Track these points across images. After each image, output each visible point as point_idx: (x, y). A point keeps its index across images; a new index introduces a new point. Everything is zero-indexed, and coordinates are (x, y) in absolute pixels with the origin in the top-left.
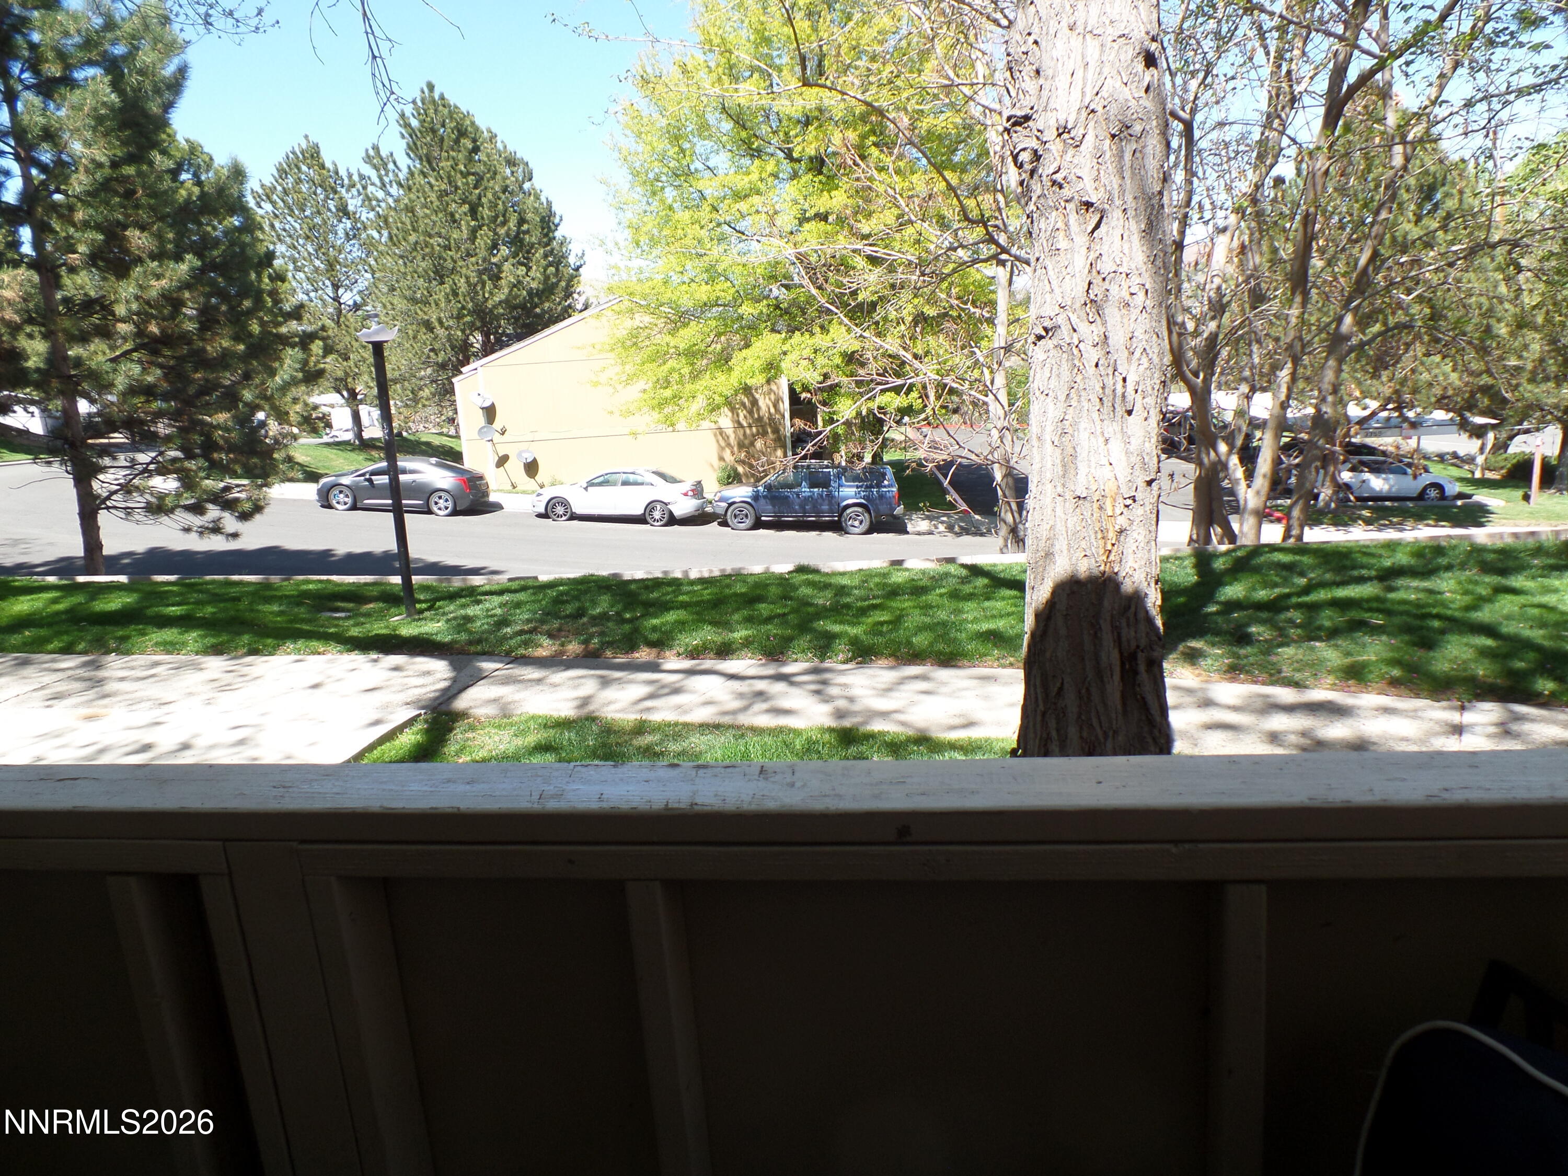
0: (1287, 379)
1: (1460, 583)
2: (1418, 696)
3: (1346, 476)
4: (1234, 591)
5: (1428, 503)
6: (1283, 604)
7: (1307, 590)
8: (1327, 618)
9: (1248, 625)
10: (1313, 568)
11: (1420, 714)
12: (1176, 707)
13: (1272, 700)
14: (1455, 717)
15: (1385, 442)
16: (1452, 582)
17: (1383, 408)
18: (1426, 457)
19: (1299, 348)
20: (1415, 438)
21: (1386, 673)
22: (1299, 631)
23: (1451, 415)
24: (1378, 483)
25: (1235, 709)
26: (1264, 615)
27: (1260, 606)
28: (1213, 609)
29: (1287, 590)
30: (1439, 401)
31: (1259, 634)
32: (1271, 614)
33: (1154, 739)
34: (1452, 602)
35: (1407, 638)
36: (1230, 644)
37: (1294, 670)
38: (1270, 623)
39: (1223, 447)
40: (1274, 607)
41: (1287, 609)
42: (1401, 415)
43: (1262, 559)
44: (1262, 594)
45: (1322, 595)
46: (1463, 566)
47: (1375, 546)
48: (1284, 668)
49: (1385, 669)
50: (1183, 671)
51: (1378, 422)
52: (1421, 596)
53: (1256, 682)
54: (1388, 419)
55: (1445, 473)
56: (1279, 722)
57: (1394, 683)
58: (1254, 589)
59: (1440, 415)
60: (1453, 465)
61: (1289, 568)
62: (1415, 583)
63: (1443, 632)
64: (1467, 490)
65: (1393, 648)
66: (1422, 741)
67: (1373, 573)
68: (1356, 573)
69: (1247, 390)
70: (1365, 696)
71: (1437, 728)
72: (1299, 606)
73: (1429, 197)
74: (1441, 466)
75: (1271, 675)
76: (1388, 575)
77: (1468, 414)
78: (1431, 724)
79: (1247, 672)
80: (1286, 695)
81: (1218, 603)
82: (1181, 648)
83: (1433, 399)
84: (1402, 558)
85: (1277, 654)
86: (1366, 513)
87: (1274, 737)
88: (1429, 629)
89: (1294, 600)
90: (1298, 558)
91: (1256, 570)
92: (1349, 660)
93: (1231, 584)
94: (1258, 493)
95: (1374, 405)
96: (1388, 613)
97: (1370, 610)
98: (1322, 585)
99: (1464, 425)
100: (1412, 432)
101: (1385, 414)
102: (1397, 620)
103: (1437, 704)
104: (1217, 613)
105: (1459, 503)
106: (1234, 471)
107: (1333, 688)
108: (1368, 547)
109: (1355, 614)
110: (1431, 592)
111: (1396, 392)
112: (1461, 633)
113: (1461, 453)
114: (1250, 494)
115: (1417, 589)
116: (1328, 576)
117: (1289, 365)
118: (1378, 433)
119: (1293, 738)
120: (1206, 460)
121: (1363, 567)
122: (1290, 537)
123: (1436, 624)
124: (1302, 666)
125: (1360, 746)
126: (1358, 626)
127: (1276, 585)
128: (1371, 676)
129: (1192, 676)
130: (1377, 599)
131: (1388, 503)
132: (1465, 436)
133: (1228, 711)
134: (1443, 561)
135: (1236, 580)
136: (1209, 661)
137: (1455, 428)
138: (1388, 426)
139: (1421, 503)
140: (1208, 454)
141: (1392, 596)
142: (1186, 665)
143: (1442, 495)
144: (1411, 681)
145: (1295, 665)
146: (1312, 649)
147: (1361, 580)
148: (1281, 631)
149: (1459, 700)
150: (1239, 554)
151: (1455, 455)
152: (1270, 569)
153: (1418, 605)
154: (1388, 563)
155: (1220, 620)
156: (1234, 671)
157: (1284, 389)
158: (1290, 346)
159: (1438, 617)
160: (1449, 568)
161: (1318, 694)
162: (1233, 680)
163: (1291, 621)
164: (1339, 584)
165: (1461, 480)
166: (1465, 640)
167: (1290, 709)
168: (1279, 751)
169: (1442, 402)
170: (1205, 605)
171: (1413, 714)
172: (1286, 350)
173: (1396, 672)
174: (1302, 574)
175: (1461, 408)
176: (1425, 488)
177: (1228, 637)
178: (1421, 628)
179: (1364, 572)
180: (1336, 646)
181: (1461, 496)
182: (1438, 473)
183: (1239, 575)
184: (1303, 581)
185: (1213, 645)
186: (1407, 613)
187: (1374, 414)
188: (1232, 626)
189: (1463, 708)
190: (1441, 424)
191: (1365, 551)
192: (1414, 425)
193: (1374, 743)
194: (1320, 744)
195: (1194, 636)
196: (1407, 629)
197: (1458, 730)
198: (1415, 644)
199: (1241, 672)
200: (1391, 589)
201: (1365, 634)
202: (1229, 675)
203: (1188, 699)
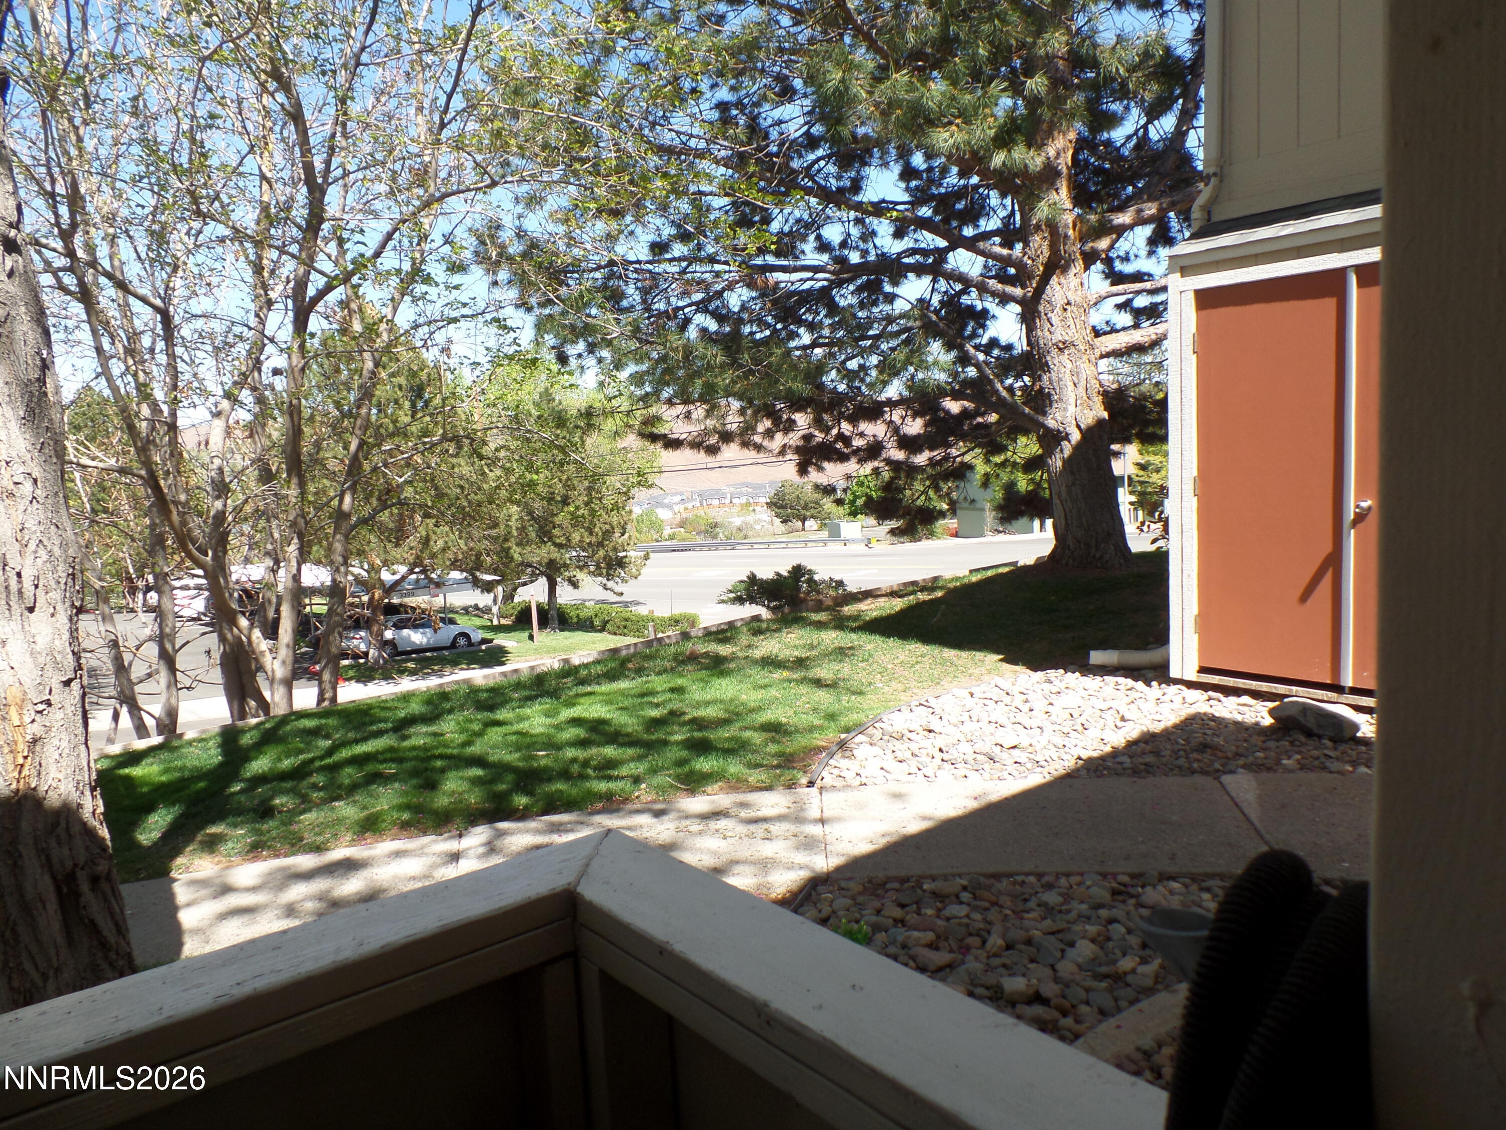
0: (296, 553)
1: (459, 723)
2: (425, 833)
3: (389, 634)
4: (260, 765)
5: (460, 650)
6: (307, 770)
7: (330, 752)
8: (349, 774)
9: (272, 798)
10: (337, 729)
11: (426, 850)
12: (188, 905)
13: (293, 870)
14: (453, 845)
15: (420, 600)
16: (452, 723)
17: (411, 572)
18: (453, 611)
19: (303, 525)
20: (441, 597)
21: (398, 819)
22: (321, 794)
23: (465, 574)
24: (417, 637)
25: (254, 889)
26: (288, 785)
27: (284, 776)
28: (237, 788)
29: (310, 755)
30: (453, 564)
31: (282, 805)
32: (295, 783)
33: (111, 964)
34: (452, 741)
35: (415, 781)
36: (254, 821)
37: (315, 834)
38: (293, 791)
39: (244, 622)
40: (298, 774)
41: (310, 774)
42: (427, 577)
43: (289, 728)
44: (287, 764)
45: (345, 753)
46: (462, 708)
47: (393, 700)
48: (306, 835)
49: (395, 815)
50: (201, 862)
51: (409, 584)
52: (428, 740)
53: (277, 856)
54: (418, 580)
55: (470, 623)
56: (298, 891)
57: (405, 826)
58: (279, 760)
59: (456, 575)
60: (476, 616)
61: (315, 733)
62: (424, 729)
63: (443, 770)
64: (488, 636)
65: (405, 793)
66: (426, 877)
67: (390, 725)
68: (374, 728)
69: (271, 564)
70: (380, 844)
71: (439, 860)
72: (323, 769)
73: (420, 396)
74: (466, 618)
75: (293, 845)
76: (402, 726)
77: (478, 574)
78: (434, 858)
79: (269, 847)
80: (305, 861)
81: (242, 781)
82: (199, 837)
83: (448, 563)
84: (416, 708)
85: (299, 822)
86: (411, 665)
87: (290, 910)
88: (433, 769)
89: (317, 764)
90: (323, 721)
91: (282, 740)
92: (365, 813)
93: (256, 758)
94: (284, 662)
95: (403, 569)
96: (400, 760)
97: (385, 761)
98: (344, 744)
99: (476, 583)
100: (438, 590)
101: (414, 576)
102: (408, 765)
103: (440, 838)
104: (242, 791)
105: (484, 647)
106: (258, 644)
107: (352, 843)
108: (386, 701)
109: (370, 768)
110: (435, 735)
111: (418, 557)
112: (457, 768)
113: (481, 606)
114: (277, 665)
115: (427, 734)
116: (351, 735)
117: (296, 540)
118: (410, 593)
119: (309, 905)
120: (229, 636)
121: (380, 721)
122: (324, 700)
123: (439, 763)
124: (322, 827)
125: (371, 897)
126: (376, 778)
127: (301, 752)
128: (384, 825)
129: (211, 866)
130: (391, 749)
131: (428, 654)
132: (478, 591)
133: (247, 894)
134: (447, 706)
135: (261, 753)
136: (230, 845)
137: (470, 585)
138: (418, 587)
139: (453, 651)
140: (232, 630)
141: (406, 744)
142: (203, 855)
143: (470, 643)
144: (419, 822)
145: (316, 829)
146: (333, 809)
147: (379, 734)
148: (305, 798)
149: (457, 829)
150: (268, 726)
151: (476, 607)
152: (296, 736)
153: (425, 748)
154: (402, 714)
155: (243, 798)
156: (255, 850)
157: (294, 563)
158: (294, 524)
159: (441, 757)
160: (450, 711)
161: (338, 854)
162: (256, 859)
163: (315, 787)
164: (357, 741)
165: (483, 627)
166: (461, 774)
167: (307, 876)
168: (296, 923)
169: (455, 565)
170: (228, 786)
171: (418, 853)
172: (291, 526)
173: (406, 816)
174: (327, 737)
175: (472, 569)
176: (455, 638)
177: (251, 815)
178: (426, 770)
179: (382, 726)
180: (355, 802)
181: (484, 641)
182: (464, 623)
183: (266, 748)
184: (328, 743)
185: (235, 826)
186: (416, 758)
187: (403, 578)
188: (256, 802)
189: (460, 836)
190: (459, 582)
191: (383, 705)
192: (438, 585)
193: (385, 890)
194: (335, 904)
195: (213, 822)
196: (415, 773)
197: (455, 857)
198: (421, 787)
199: (263, 849)
200: (405, 738)
201: (379, 785)
202: (252, 855)
203: (203, 892)
